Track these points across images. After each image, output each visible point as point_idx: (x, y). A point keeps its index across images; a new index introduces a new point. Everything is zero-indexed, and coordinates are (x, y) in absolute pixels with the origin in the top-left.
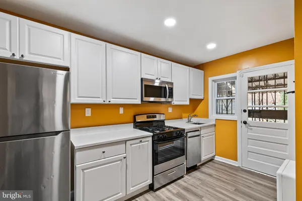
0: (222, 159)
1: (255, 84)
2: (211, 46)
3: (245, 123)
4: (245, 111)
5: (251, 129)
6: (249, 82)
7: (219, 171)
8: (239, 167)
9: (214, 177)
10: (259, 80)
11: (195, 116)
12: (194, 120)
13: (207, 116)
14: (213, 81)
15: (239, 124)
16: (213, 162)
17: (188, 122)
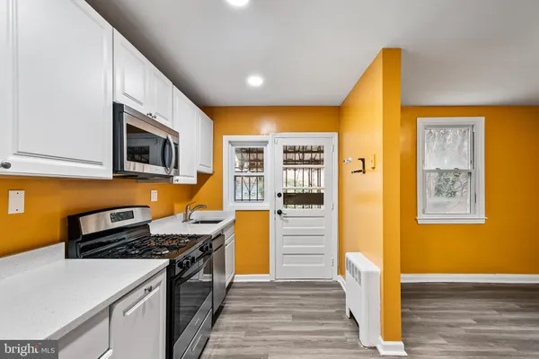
0: (245, 278)
1: (291, 156)
2: (255, 81)
3: (280, 212)
4: (279, 195)
5: (287, 221)
6: (285, 152)
7: (254, 299)
8: (272, 282)
9: (255, 313)
10: (295, 152)
11: (201, 207)
12: (196, 215)
13: (220, 207)
14: (230, 142)
15: (272, 216)
16: (234, 287)
17: (186, 221)
